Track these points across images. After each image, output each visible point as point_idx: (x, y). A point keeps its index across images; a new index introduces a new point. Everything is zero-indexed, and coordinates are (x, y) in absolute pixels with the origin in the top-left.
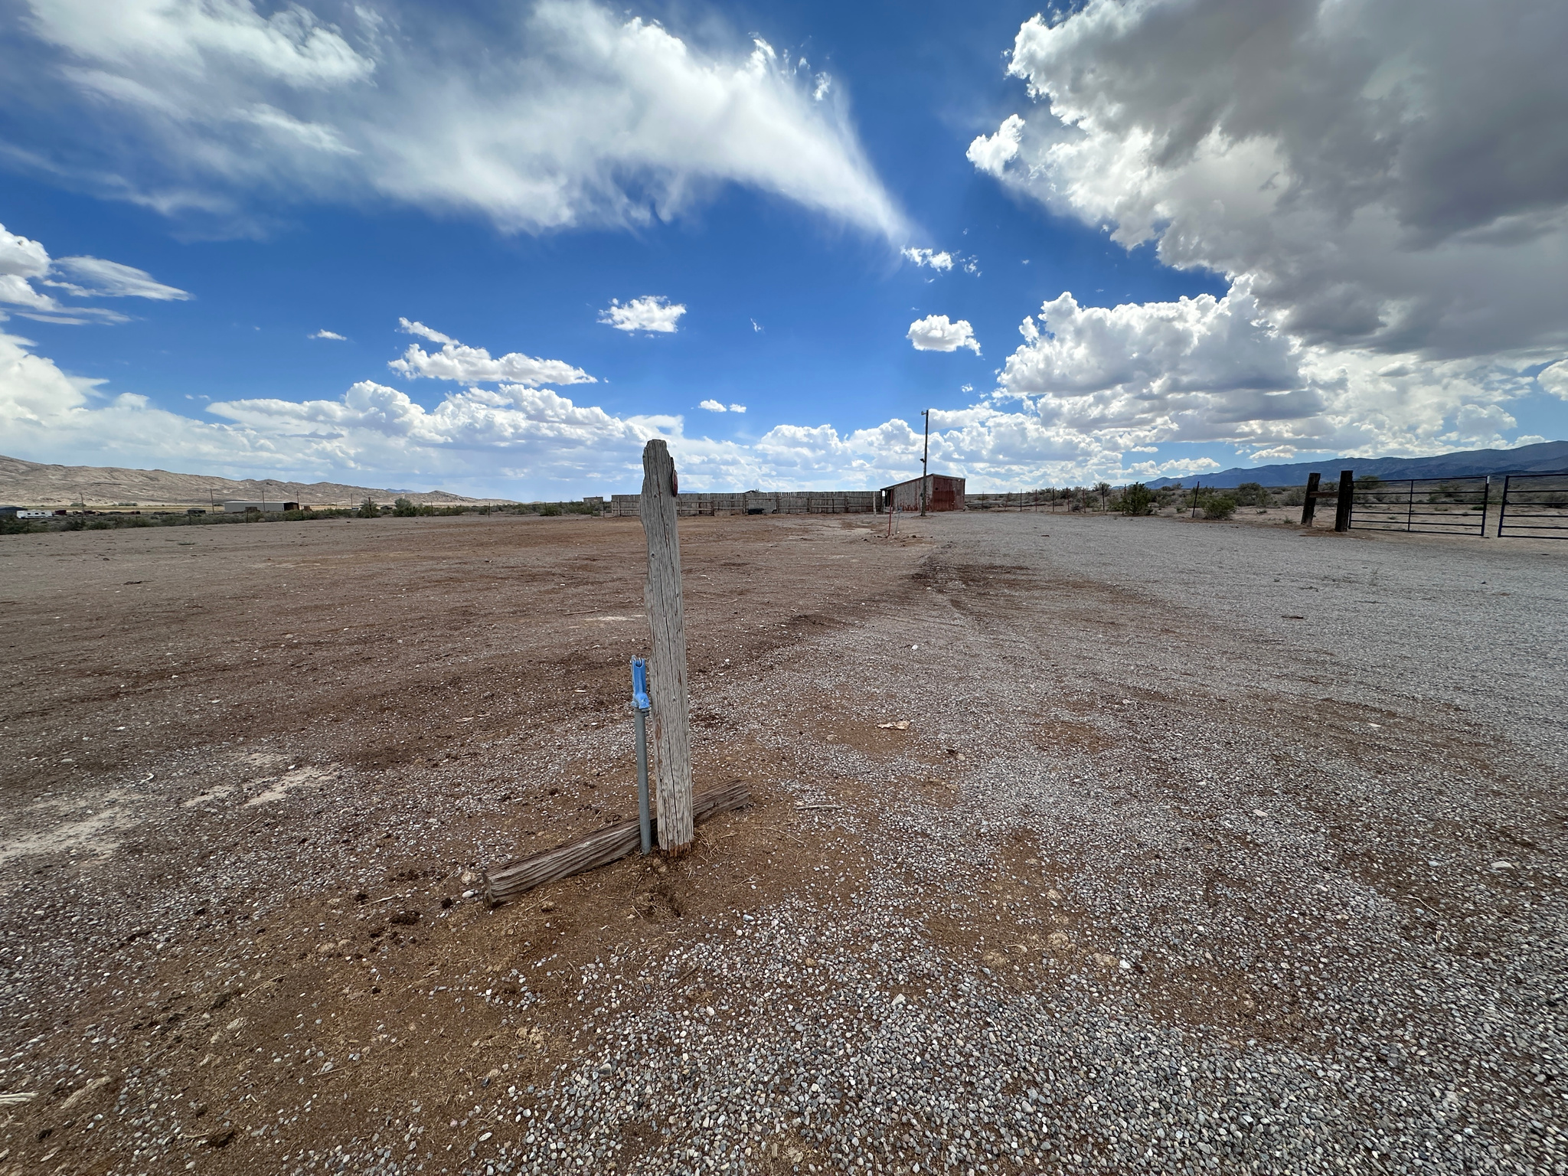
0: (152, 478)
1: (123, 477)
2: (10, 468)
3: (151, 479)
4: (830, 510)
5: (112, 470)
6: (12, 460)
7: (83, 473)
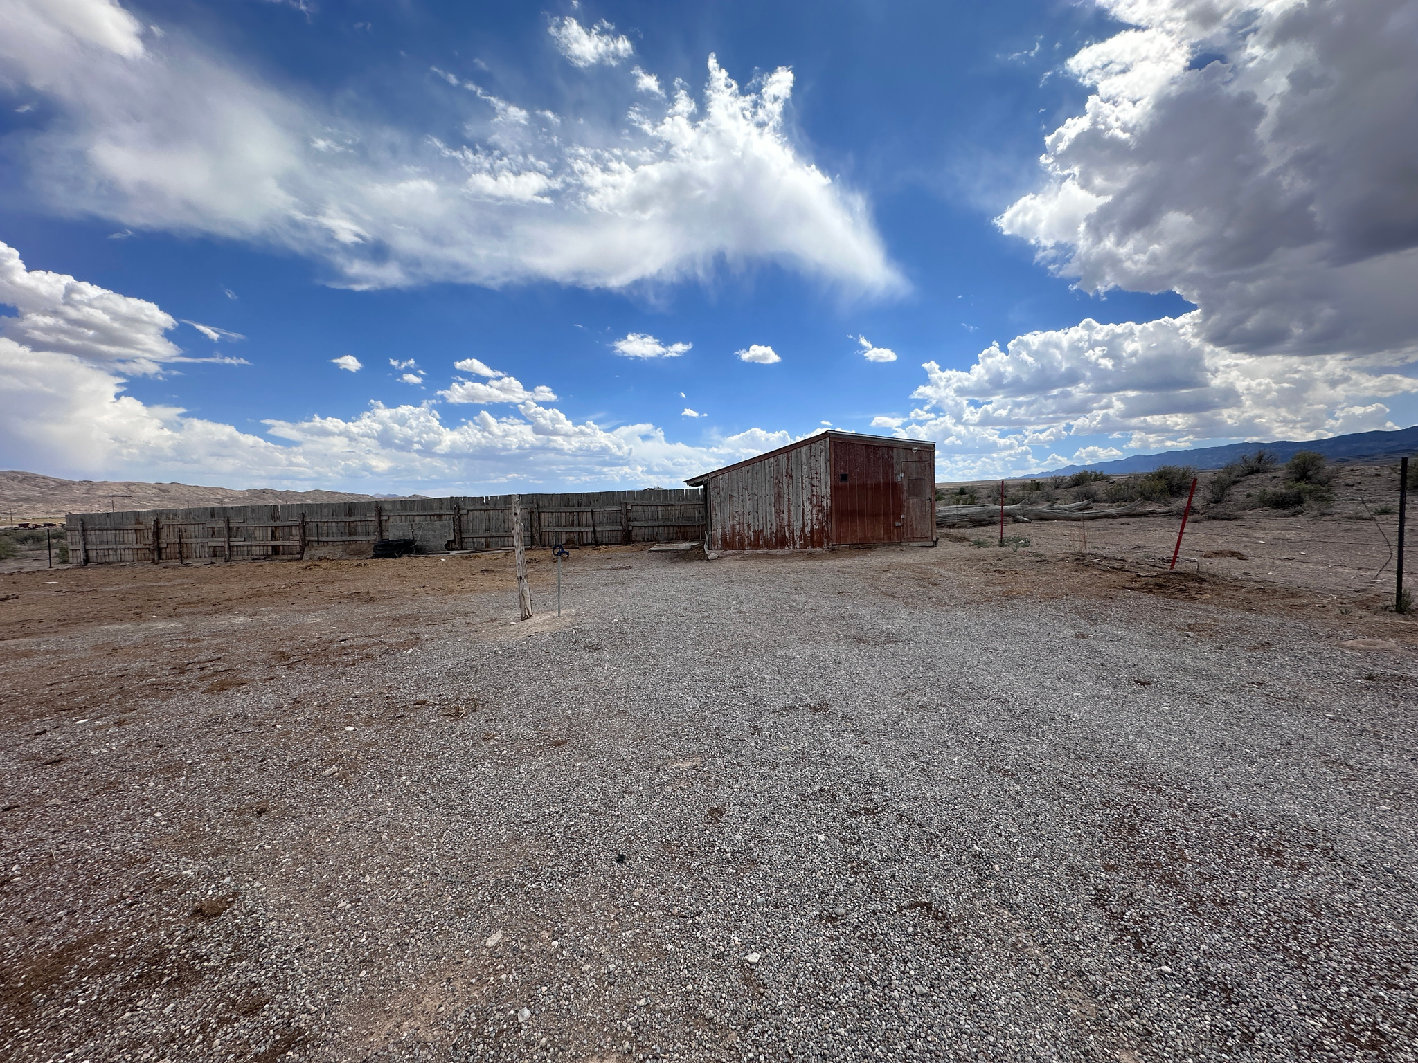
0: (162, 489)
1: (138, 489)
2: (42, 485)
3: (163, 491)
4: (588, 538)
5: (129, 484)
6: (44, 478)
7: (104, 487)
